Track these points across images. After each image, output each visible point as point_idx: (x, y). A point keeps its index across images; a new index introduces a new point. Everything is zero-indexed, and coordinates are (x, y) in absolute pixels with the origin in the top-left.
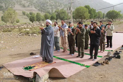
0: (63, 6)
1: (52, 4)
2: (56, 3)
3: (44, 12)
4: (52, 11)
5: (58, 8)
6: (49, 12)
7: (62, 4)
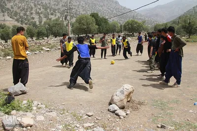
0: (58, 15)
1: (40, 12)
2: (46, 9)
3: (26, 24)
4: (40, 22)
5: (50, 16)
6: (34, 25)
7: (57, 11)
